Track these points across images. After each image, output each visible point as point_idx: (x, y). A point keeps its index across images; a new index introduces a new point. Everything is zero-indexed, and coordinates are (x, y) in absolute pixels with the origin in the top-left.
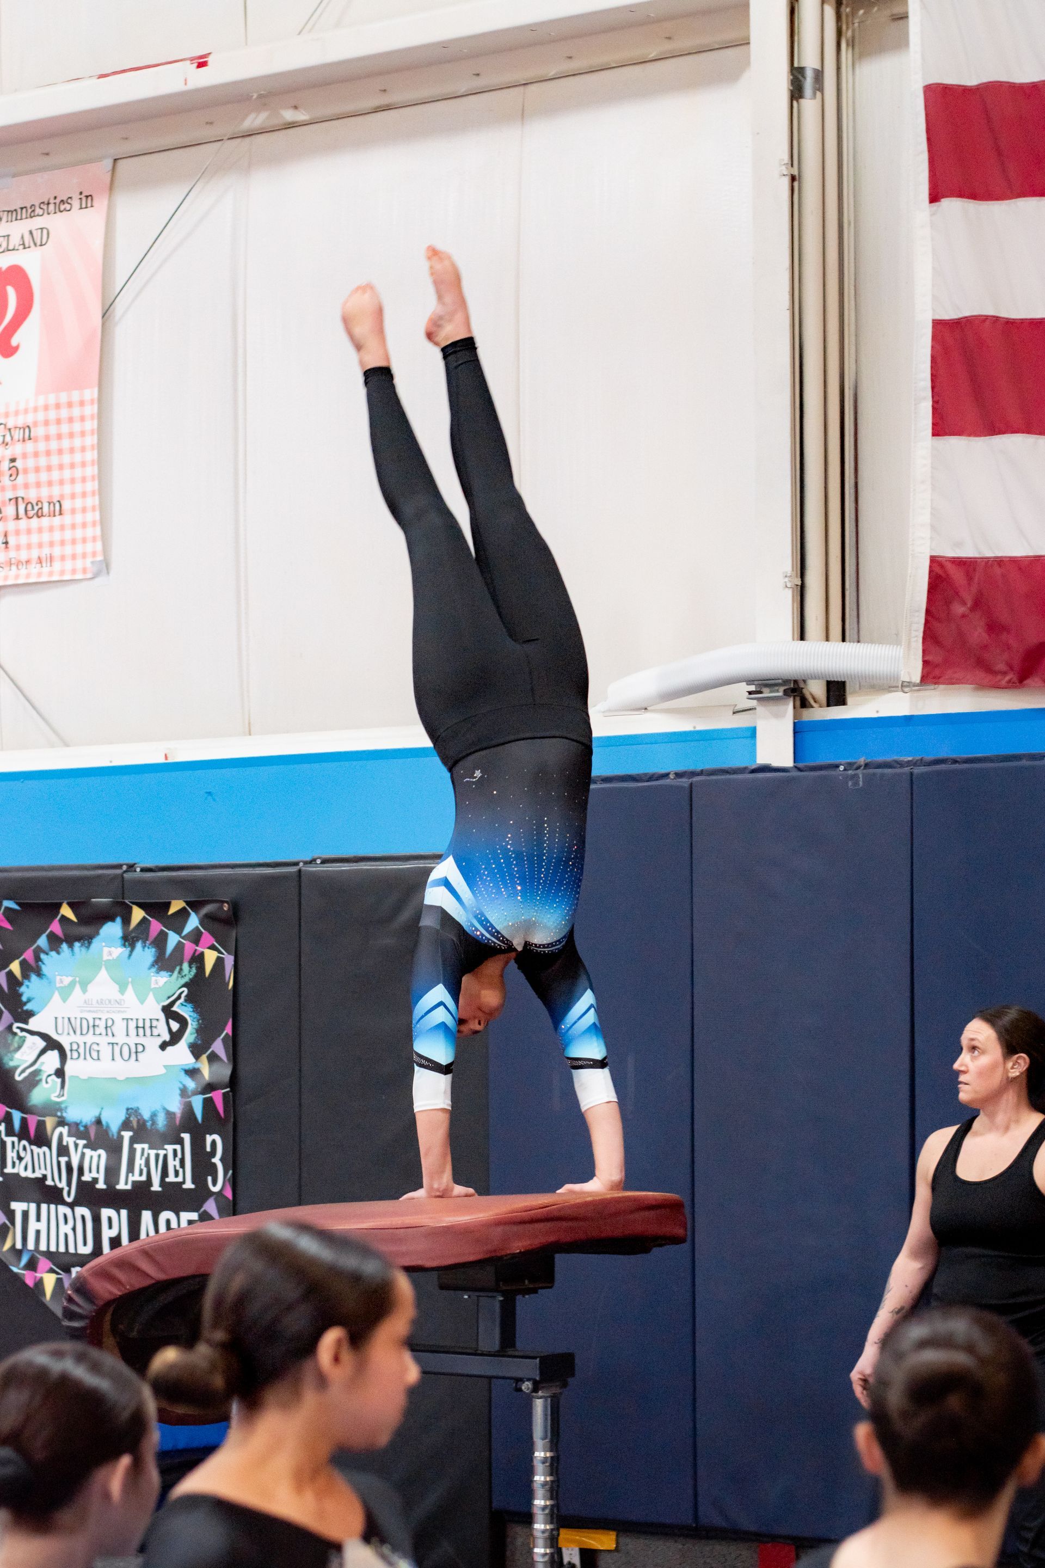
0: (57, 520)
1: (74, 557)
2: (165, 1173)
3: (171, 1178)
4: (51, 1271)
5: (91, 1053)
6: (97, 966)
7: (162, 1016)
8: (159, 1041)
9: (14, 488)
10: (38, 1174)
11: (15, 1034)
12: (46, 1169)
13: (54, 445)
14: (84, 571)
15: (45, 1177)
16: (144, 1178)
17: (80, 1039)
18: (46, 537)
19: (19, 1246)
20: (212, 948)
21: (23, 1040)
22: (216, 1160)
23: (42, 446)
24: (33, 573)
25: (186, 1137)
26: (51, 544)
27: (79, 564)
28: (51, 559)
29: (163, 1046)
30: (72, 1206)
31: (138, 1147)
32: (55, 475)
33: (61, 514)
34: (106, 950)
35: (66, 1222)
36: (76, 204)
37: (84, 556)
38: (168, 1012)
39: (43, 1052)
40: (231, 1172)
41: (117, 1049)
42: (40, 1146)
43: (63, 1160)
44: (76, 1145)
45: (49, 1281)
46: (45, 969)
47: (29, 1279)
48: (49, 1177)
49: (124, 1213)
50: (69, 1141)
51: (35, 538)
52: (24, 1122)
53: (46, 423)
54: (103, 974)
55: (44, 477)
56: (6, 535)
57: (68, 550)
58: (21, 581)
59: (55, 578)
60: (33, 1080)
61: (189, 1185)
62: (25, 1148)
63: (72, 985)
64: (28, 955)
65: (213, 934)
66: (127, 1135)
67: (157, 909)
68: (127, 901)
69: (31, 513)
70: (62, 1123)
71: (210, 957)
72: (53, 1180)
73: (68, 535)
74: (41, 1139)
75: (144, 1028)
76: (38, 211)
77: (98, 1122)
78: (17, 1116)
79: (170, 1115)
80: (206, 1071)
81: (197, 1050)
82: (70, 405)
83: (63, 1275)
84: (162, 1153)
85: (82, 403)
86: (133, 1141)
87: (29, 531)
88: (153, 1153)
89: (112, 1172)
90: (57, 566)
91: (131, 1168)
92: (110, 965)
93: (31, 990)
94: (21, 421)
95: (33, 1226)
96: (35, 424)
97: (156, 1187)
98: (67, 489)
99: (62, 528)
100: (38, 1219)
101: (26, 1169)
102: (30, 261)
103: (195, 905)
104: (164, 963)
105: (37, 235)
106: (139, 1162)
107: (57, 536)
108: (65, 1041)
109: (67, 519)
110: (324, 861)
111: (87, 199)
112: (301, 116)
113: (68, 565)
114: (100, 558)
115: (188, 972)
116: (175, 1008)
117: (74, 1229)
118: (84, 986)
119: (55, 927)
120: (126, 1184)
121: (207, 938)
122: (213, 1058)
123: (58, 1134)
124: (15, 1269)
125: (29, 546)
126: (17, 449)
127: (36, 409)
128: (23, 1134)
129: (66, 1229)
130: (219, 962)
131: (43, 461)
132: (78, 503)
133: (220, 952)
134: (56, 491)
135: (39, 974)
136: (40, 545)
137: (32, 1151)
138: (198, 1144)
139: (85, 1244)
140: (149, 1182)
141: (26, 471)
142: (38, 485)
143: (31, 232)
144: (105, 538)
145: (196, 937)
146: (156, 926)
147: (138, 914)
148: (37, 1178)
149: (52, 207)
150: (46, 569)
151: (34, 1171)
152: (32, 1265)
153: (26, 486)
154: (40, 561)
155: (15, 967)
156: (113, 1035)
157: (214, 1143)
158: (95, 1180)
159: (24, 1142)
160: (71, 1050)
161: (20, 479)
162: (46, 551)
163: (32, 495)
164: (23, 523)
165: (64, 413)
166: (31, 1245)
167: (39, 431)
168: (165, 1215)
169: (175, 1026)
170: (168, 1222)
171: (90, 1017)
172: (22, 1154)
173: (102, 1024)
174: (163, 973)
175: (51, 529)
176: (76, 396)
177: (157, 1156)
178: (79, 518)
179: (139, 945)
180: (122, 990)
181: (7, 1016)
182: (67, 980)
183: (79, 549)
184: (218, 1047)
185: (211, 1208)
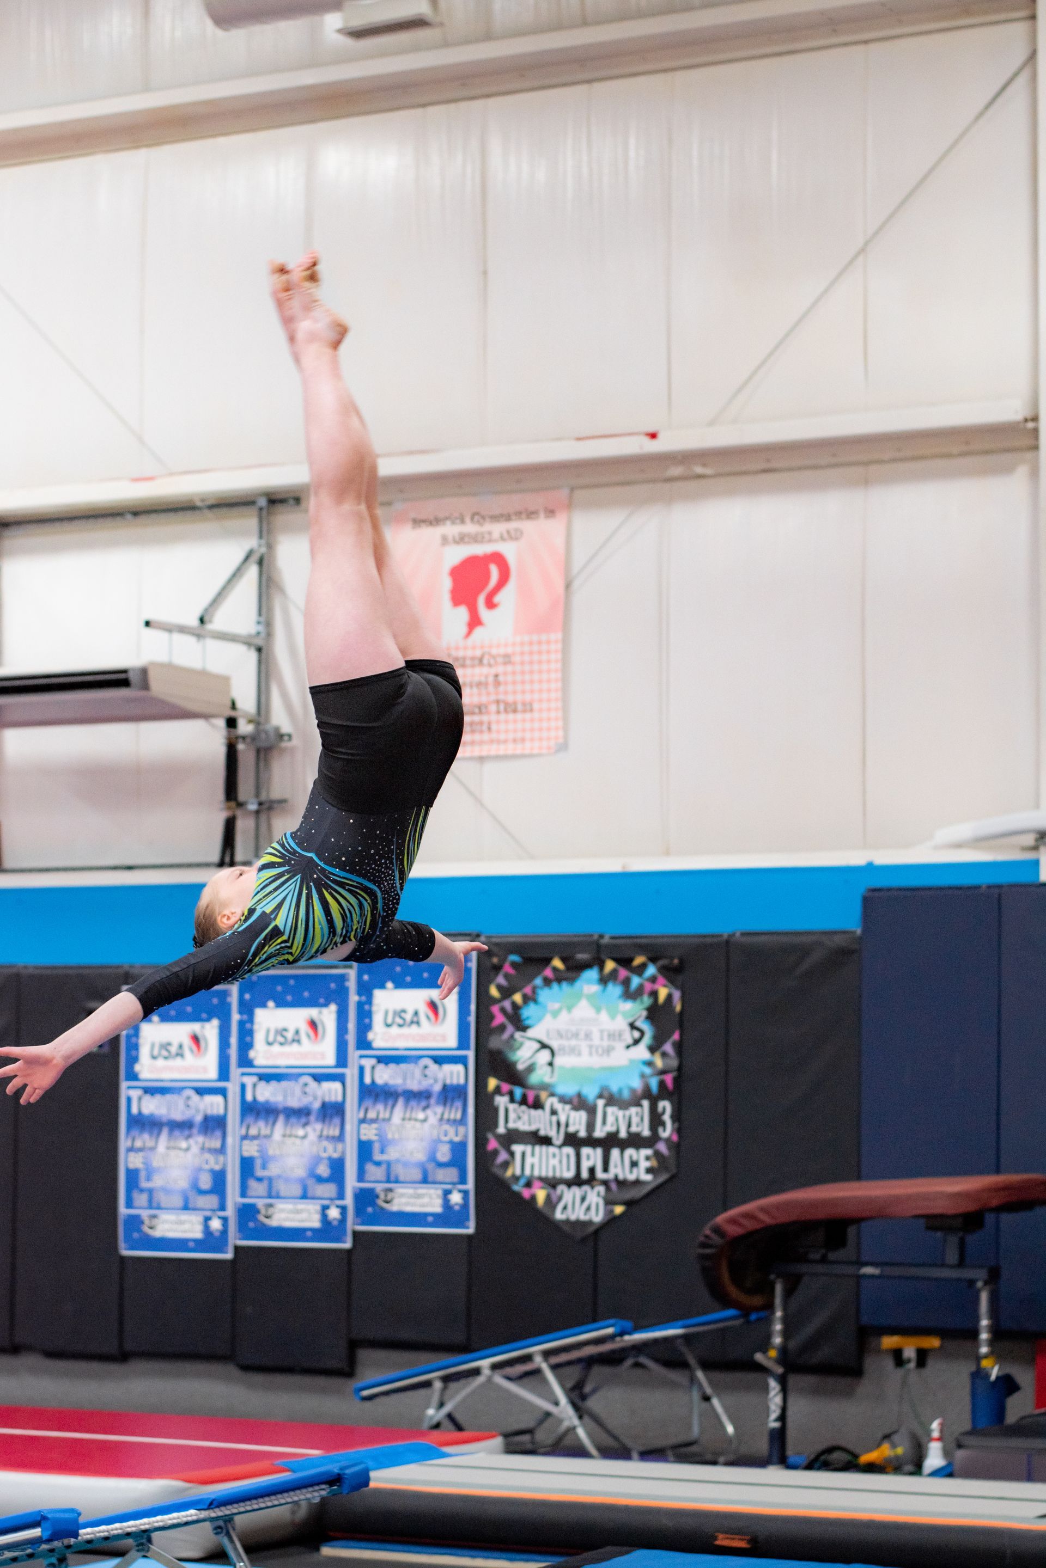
0: (528, 716)
1: (541, 739)
2: (629, 1125)
3: (634, 1129)
4: (542, 1188)
5: (574, 1051)
6: (579, 996)
7: (628, 1029)
8: (624, 1044)
9: (497, 693)
10: (533, 1128)
11: (515, 1040)
12: (540, 1122)
13: (527, 668)
14: (549, 748)
15: (538, 1131)
16: (613, 1129)
17: (565, 1043)
18: (519, 726)
19: (518, 1173)
20: (665, 986)
21: (521, 1044)
22: (667, 1118)
23: (518, 668)
24: (510, 749)
25: (646, 1103)
26: (524, 730)
27: (545, 744)
28: (523, 740)
29: (628, 1047)
30: (560, 1147)
31: (610, 1110)
32: (528, 687)
33: (531, 710)
34: (586, 987)
35: (554, 1156)
36: (542, 515)
37: (549, 739)
38: (633, 1026)
39: (538, 1050)
40: (676, 1125)
41: (594, 1050)
42: (536, 1110)
43: (554, 1118)
44: (563, 1109)
45: (541, 1195)
46: (541, 999)
47: (526, 1194)
48: (542, 1129)
49: (599, 1151)
50: (559, 1106)
51: (511, 726)
52: (524, 1095)
53: (522, 653)
54: (584, 1003)
55: (519, 687)
56: (489, 723)
57: (536, 734)
58: (501, 753)
59: (527, 752)
60: (531, 1069)
61: (646, 1133)
62: (524, 1112)
63: (560, 1010)
64: (528, 990)
65: (667, 977)
66: (601, 1103)
67: (625, 962)
68: (603, 956)
69: (509, 709)
70: (552, 1095)
71: (663, 993)
72: (545, 1129)
73: (536, 725)
74: (537, 1105)
75: (614, 1035)
76: (513, 517)
77: (579, 1095)
79: (633, 1091)
80: (659, 1063)
81: (652, 1049)
82: (540, 643)
83: (551, 1191)
84: (627, 1113)
85: (548, 642)
86: (606, 1105)
87: (507, 722)
88: (620, 1113)
89: (591, 1126)
90: (528, 745)
91: (604, 1122)
92: (590, 998)
93: (528, 1012)
94: (502, 651)
95: (529, 1160)
96: (514, 654)
97: (623, 1134)
98: (536, 696)
99: (532, 720)
100: (533, 1155)
101: (524, 1124)
102: (508, 550)
103: (653, 960)
104: (629, 995)
105: (513, 533)
106: (610, 1119)
107: (528, 725)
108: (554, 1044)
109: (536, 715)
110: (743, 934)
111: (550, 513)
112: (708, 471)
113: (536, 744)
114: (561, 740)
115: (647, 1000)
116: (638, 1024)
117: (561, 1162)
118: (570, 1009)
119: (548, 972)
120: (601, 1131)
121: (661, 979)
122: (664, 1055)
123: (550, 1102)
124: (516, 1188)
125: (507, 731)
126: (500, 669)
127: (514, 644)
128: (524, 1101)
129: (554, 1162)
130: (669, 997)
131: (519, 678)
132: (545, 705)
133: (670, 988)
134: (528, 697)
135: (535, 1001)
136: (515, 731)
137: (529, 1113)
138: (653, 1108)
139: (568, 1169)
140: (618, 1132)
141: (506, 683)
142: (515, 692)
143: (508, 532)
144: (566, 729)
145: (653, 980)
146: (623, 973)
147: (610, 965)
148: (532, 1131)
149: (524, 516)
150: (519, 746)
151: (530, 1124)
152: (528, 1184)
153: (506, 693)
154: (515, 741)
155: (518, 998)
156: (591, 1040)
157: (664, 1109)
158: (577, 1132)
159: (524, 1108)
160: (560, 1049)
161: (502, 688)
162: (519, 735)
163: (510, 698)
164: (503, 717)
165: (535, 648)
166: (528, 1172)
167: (517, 659)
168: (630, 1152)
169: (637, 1034)
170: (631, 1157)
171: (573, 1029)
172: (521, 1115)
173: (582, 1035)
174: (629, 1002)
175: (524, 721)
176: (544, 637)
177: (624, 1116)
178: (545, 715)
179: (610, 986)
180: (598, 1010)
181: (510, 1028)
182: (557, 1006)
183: (545, 734)
184: (668, 1047)
185: (662, 1147)
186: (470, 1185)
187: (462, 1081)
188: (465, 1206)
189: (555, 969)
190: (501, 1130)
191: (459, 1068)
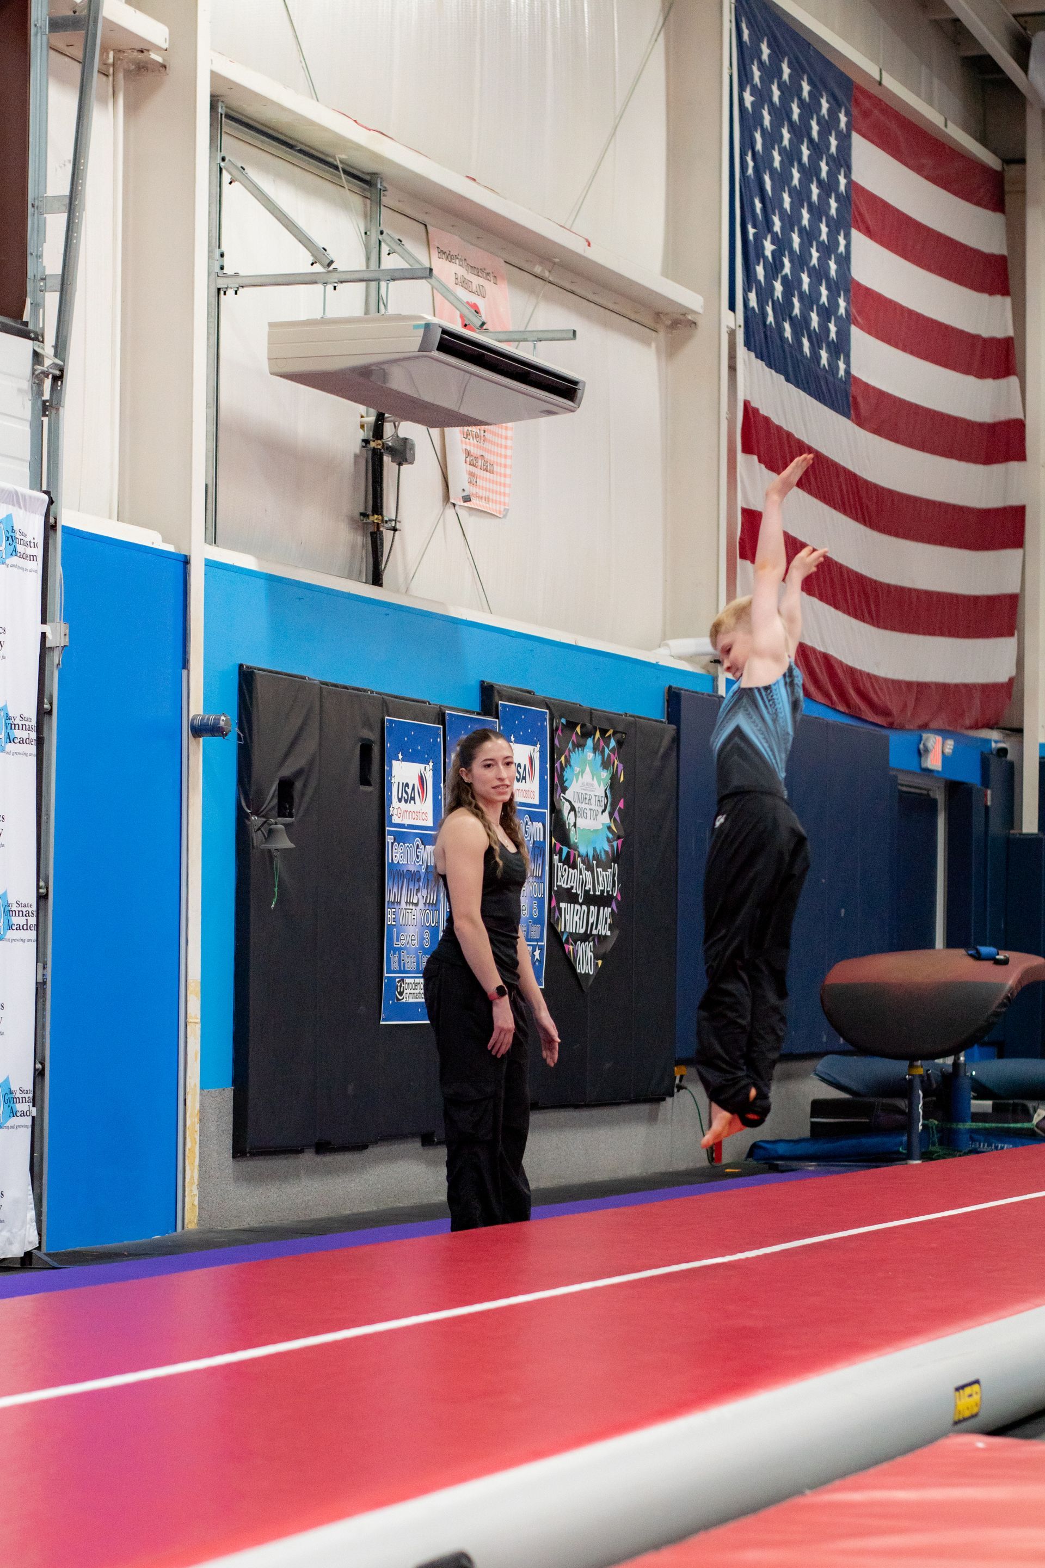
0: (492, 476)
4: (571, 944)
5: (584, 813)
6: (585, 762)
7: (604, 795)
8: (601, 809)
10: (569, 886)
11: (561, 800)
12: (574, 882)
14: (500, 512)
15: (572, 887)
16: (603, 888)
17: (580, 805)
18: (489, 485)
19: (563, 930)
20: (616, 758)
21: (564, 804)
22: (616, 879)
26: (490, 490)
27: (499, 507)
28: (489, 500)
29: (603, 812)
30: (581, 905)
31: (599, 870)
33: (493, 472)
34: (588, 754)
35: (578, 913)
38: (605, 793)
39: (570, 811)
40: (620, 885)
41: (591, 813)
42: (573, 869)
43: (581, 877)
44: (584, 869)
45: (571, 950)
46: (572, 762)
47: (566, 949)
48: (574, 888)
49: (596, 909)
50: (582, 866)
51: (485, 484)
52: (568, 853)
54: (587, 768)
56: (477, 476)
62: (565, 870)
63: (578, 772)
64: (567, 753)
66: (595, 862)
67: (603, 732)
68: (596, 726)
69: (485, 467)
70: (579, 855)
71: (616, 764)
72: (576, 887)
73: (495, 487)
74: (574, 866)
77: (587, 855)
78: (565, 850)
79: (606, 852)
81: (611, 815)
83: (575, 946)
86: (597, 867)
87: (483, 478)
88: (604, 873)
89: (594, 885)
91: (598, 882)
92: (590, 763)
93: (567, 774)
95: (567, 917)
97: (606, 893)
98: (496, 458)
100: (568, 912)
101: (564, 882)
103: (613, 732)
104: (604, 764)
106: (601, 879)
108: (576, 805)
114: (506, 507)
116: (607, 791)
117: (580, 919)
118: (583, 772)
119: (574, 738)
122: (615, 821)
123: (579, 862)
128: (566, 861)
129: (577, 919)
130: (617, 769)
132: (499, 469)
133: (618, 760)
135: (570, 764)
136: (486, 488)
137: (569, 872)
145: (612, 751)
146: (602, 743)
147: (597, 735)
148: (568, 889)
149: (485, 274)
151: (567, 884)
152: (567, 941)
155: (563, 759)
156: (591, 804)
158: (589, 890)
159: (566, 866)
160: (578, 811)
162: (488, 494)
164: (483, 473)
166: (567, 928)
169: (606, 801)
171: (584, 792)
172: (564, 873)
173: (587, 798)
174: (605, 771)
175: (490, 481)
177: (606, 875)
179: (596, 753)
180: (593, 779)
181: (558, 789)
182: (578, 769)
184: (617, 815)
185: (614, 905)
186: (544, 943)
187: (542, 840)
188: (540, 961)
189: (577, 733)
190: (556, 888)
191: (540, 825)
